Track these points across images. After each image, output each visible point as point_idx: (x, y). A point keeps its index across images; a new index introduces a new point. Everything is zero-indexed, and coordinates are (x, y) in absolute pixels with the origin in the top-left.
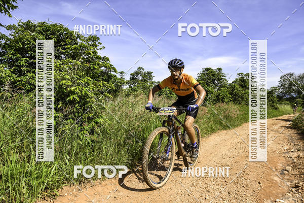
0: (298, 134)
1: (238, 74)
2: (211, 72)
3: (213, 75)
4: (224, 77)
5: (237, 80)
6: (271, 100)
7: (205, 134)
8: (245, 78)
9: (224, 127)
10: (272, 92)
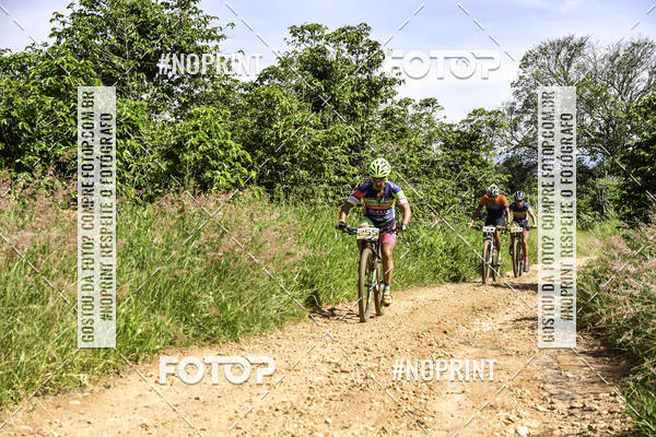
0: (595, 355)
1: (294, 32)
2: (133, 10)
3: (143, 30)
4: (212, 44)
5: (285, 63)
6: (473, 180)
7: (85, 368)
8: (331, 56)
9: (204, 331)
10: (474, 138)
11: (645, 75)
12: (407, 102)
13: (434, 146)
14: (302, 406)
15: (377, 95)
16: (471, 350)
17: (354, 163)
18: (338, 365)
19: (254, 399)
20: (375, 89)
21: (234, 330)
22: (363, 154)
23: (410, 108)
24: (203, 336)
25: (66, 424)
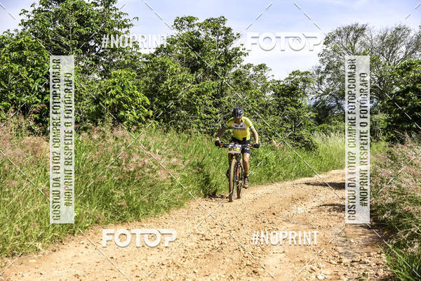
1: (177, 21)
2: (75, 7)
3: (82, 21)
4: (124, 30)
5: (172, 42)
7: (40, 239)
8: (202, 37)
9: (118, 214)
10: (294, 89)
11: (403, 48)
12: (249, 66)
13: (267, 94)
14: (179, 262)
15: (231, 62)
16: (290, 225)
17: (216, 105)
18: (203, 235)
19: (148, 258)
20: (229, 58)
21: (137, 214)
22: (222, 100)
23: (251, 70)
24: (117, 218)
25: (26, 275)
